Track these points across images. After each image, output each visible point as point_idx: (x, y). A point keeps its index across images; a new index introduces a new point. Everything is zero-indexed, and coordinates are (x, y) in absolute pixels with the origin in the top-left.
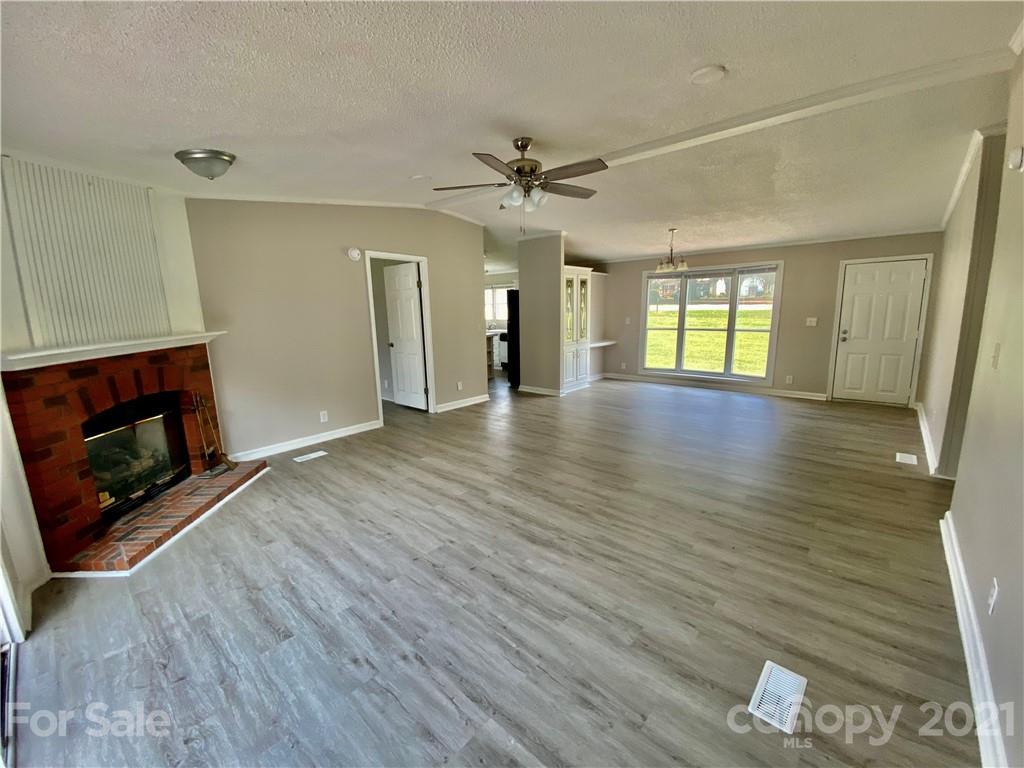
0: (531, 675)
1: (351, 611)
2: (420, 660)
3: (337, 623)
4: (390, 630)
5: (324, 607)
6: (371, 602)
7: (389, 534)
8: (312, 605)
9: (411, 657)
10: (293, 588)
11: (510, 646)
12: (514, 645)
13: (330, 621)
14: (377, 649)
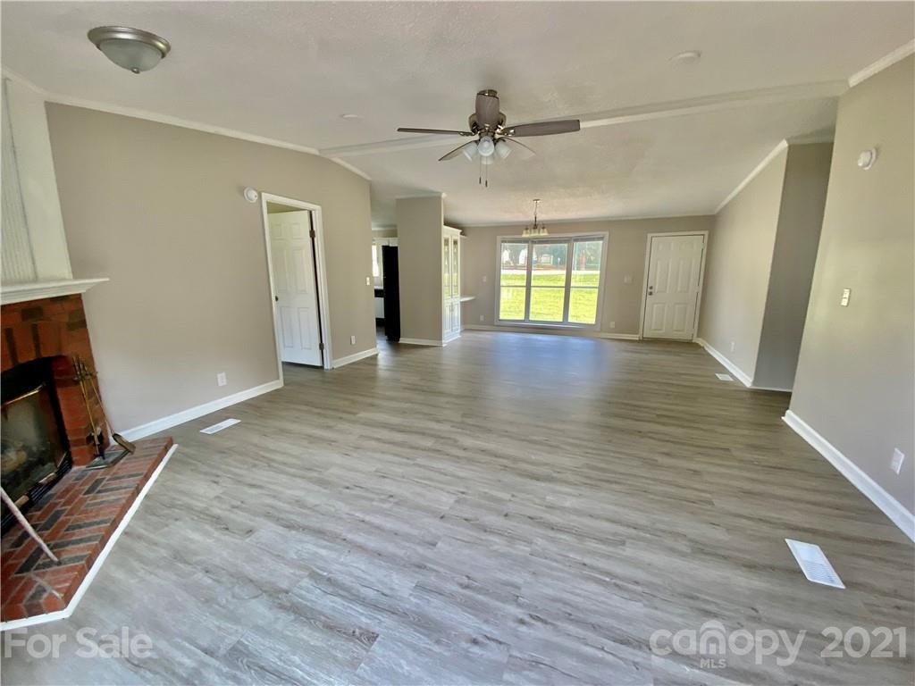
0: (647, 603)
1: (420, 587)
2: (538, 619)
3: (417, 605)
4: (480, 597)
5: (387, 591)
6: (434, 574)
7: (391, 496)
8: (371, 593)
9: (527, 619)
10: (329, 579)
11: (605, 581)
12: (607, 579)
13: (408, 606)
14: (486, 621)
